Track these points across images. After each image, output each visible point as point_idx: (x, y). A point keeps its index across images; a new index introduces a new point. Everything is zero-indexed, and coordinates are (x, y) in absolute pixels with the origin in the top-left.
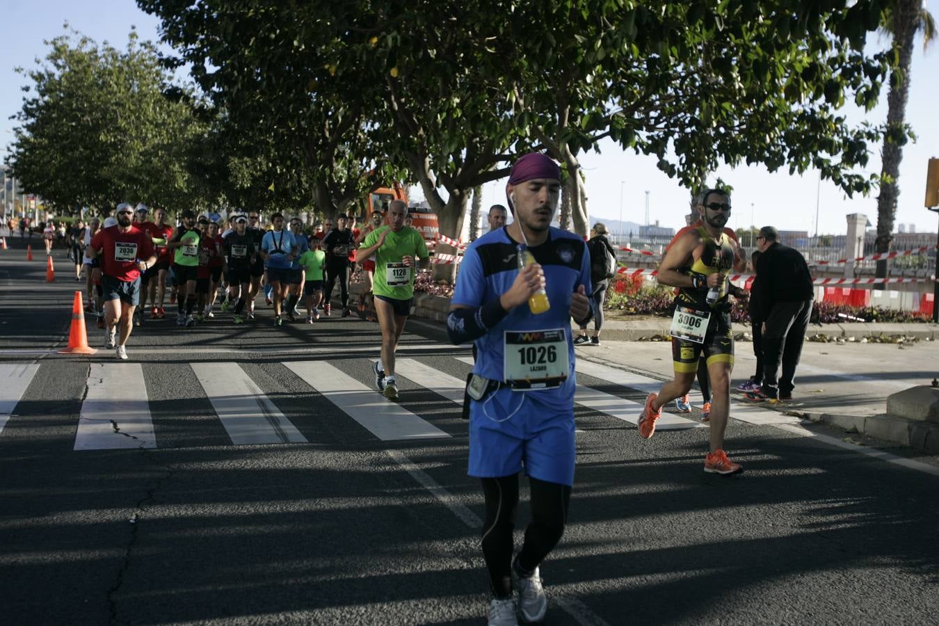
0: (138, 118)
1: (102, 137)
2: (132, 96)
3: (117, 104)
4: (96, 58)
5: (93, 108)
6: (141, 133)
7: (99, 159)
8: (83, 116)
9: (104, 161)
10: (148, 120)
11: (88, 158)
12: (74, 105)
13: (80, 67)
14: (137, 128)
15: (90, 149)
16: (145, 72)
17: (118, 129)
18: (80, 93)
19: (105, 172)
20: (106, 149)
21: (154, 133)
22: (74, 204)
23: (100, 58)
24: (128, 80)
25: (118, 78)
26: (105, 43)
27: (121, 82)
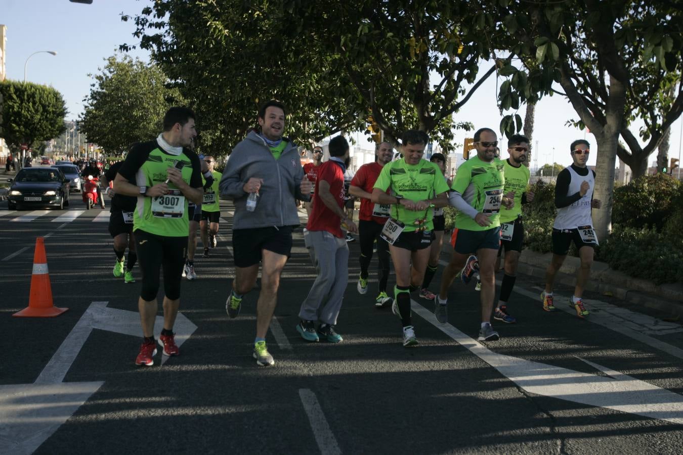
0: (155, 102)
1: (135, 113)
2: (152, 89)
3: (142, 94)
4: (132, 65)
5: (130, 97)
6: (157, 110)
7: (134, 125)
8: (124, 101)
9: (135, 126)
10: (160, 103)
11: (127, 124)
12: (120, 95)
13: (123, 73)
14: (154, 108)
15: (129, 119)
16: (160, 75)
17: (144, 108)
18: (123, 87)
19: (137, 133)
20: (138, 120)
21: (164, 110)
22: (118, 150)
23: (134, 65)
24: (150, 80)
25: (144, 79)
26: (137, 58)
27: (146, 81)
